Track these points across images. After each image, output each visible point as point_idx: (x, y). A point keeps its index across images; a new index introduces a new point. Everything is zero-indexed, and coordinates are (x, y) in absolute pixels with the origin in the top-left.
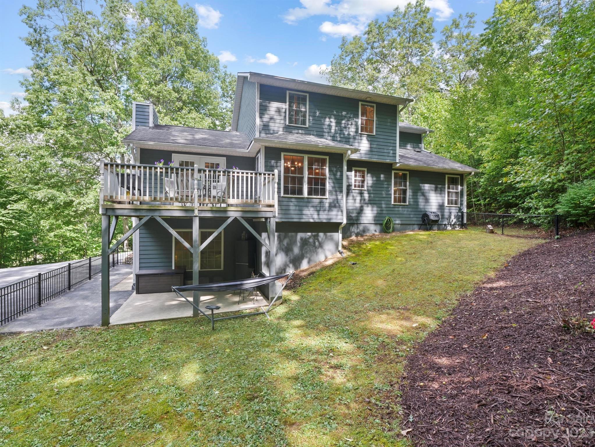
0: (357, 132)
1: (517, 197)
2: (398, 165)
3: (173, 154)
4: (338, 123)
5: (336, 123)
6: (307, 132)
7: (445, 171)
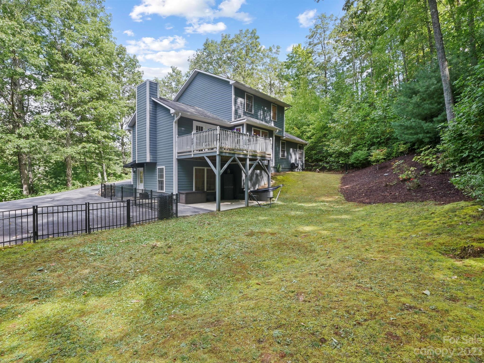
0: (270, 119)
1: (323, 157)
2: (284, 138)
3: (194, 121)
4: (264, 113)
5: (263, 113)
6: (251, 116)
7: (298, 142)
